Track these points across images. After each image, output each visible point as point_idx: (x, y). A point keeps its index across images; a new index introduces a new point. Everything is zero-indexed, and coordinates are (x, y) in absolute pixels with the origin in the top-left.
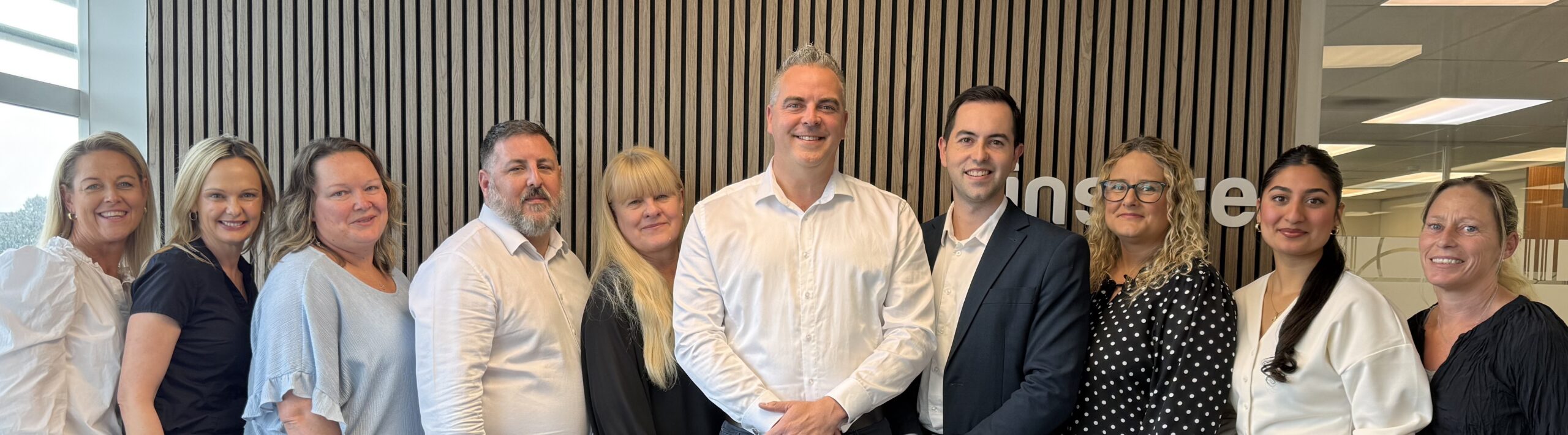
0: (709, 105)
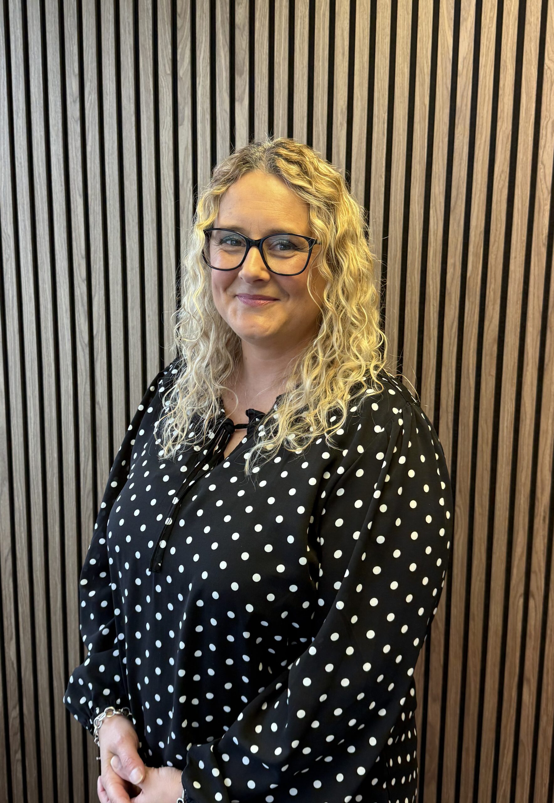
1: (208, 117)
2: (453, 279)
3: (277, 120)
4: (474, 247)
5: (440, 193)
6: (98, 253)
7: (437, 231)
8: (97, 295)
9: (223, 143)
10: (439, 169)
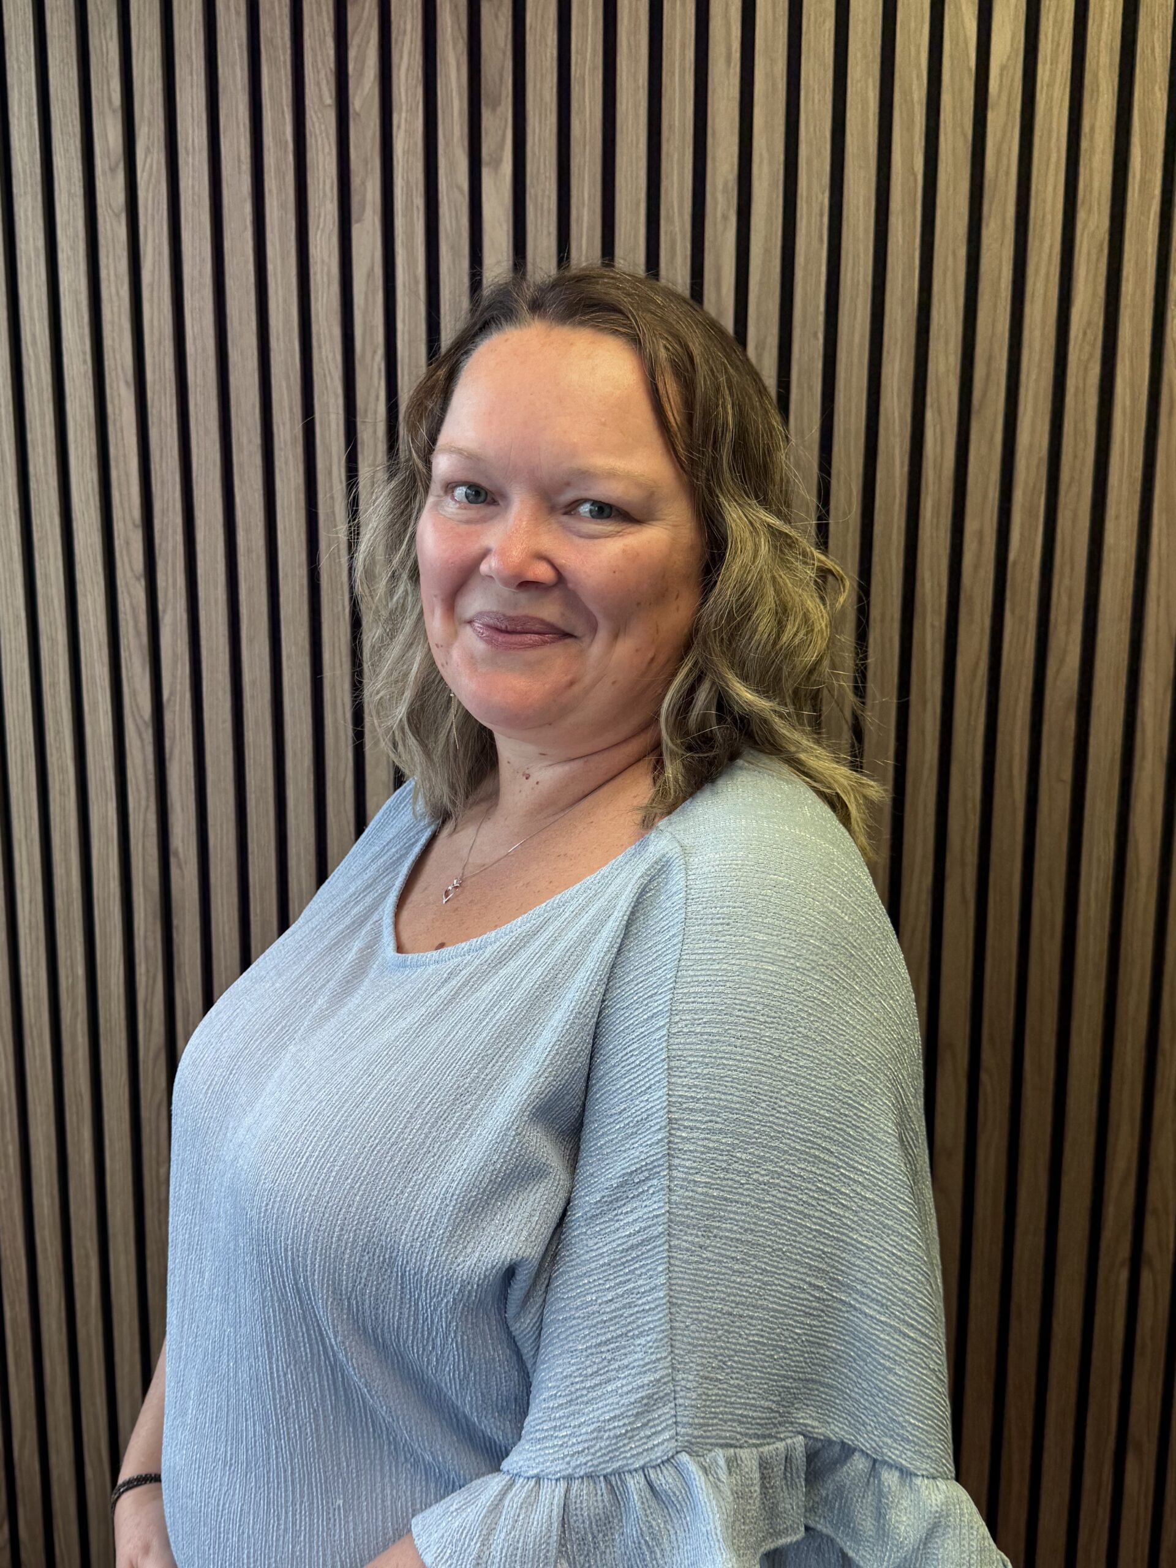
0: (866, 230)
1: (419, 202)
2: (976, 567)
3: (578, 209)
4: (1024, 493)
5: (948, 371)
6: (170, 514)
7: (942, 458)
8: (169, 612)
9: (454, 261)
10: (946, 317)
